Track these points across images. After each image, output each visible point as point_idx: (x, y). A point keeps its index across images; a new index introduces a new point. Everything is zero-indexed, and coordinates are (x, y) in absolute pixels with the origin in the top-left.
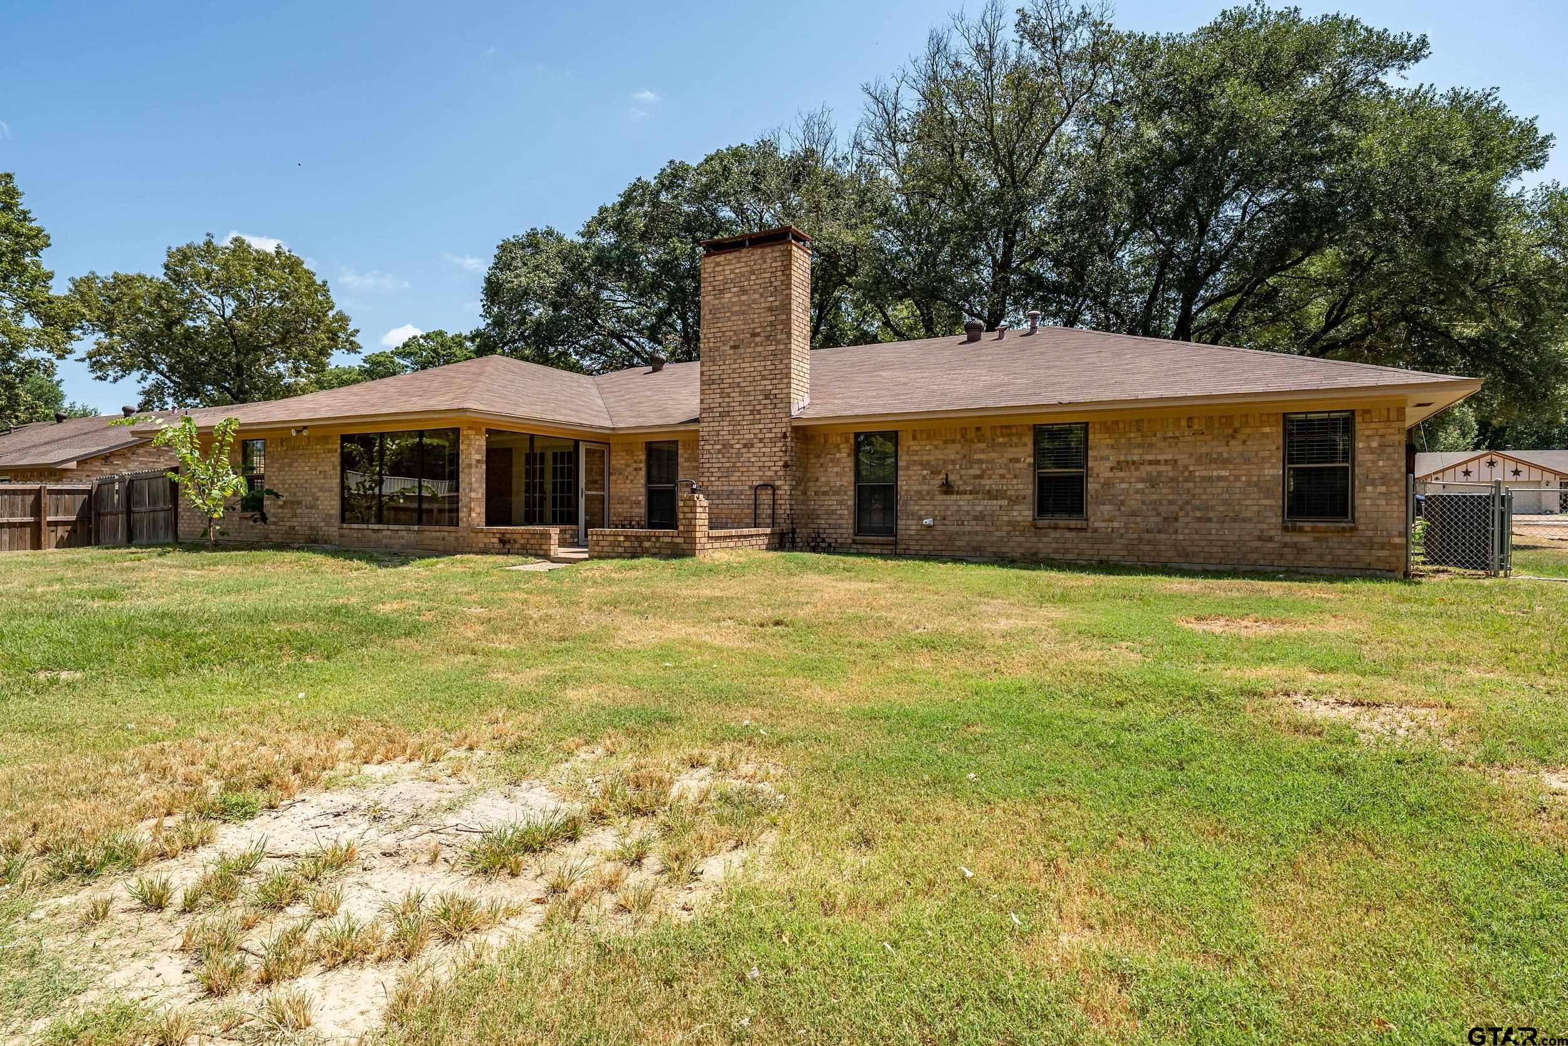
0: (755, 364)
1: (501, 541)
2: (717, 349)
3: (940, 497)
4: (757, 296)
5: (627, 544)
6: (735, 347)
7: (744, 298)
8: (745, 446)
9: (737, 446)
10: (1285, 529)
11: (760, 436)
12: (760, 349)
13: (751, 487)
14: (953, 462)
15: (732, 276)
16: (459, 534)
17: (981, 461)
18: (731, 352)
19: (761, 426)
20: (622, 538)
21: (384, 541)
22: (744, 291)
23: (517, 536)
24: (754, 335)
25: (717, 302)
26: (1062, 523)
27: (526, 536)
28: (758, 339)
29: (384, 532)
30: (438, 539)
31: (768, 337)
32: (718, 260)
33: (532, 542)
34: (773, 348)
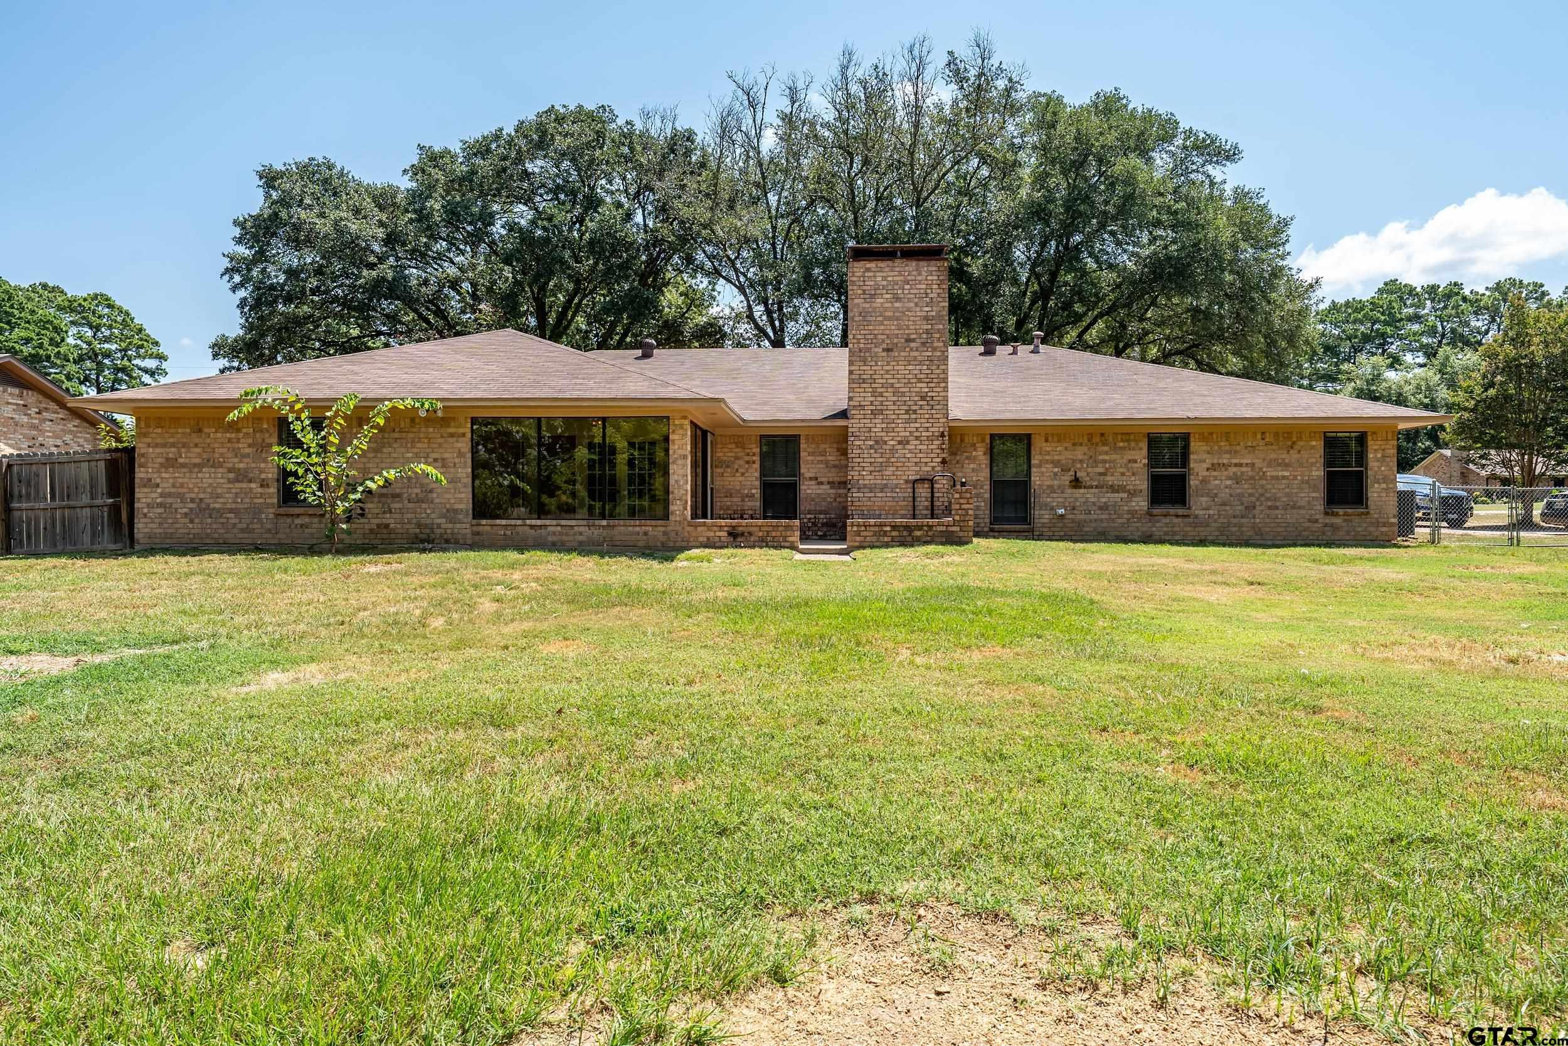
0: (910, 367)
1: (730, 534)
2: (869, 350)
3: (1070, 491)
4: (912, 305)
5: (894, 533)
6: (888, 350)
7: (897, 305)
8: (900, 443)
9: (892, 443)
10: (1326, 514)
11: (916, 434)
12: (916, 354)
13: (907, 482)
14: (1081, 461)
15: (884, 283)
16: (670, 528)
17: (1105, 461)
18: (885, 354)
19: (917, 425)
20: (888, 529)
21: (550, 539)
22: (897, 299)
23: (751, 529)
24: (908, 340)
25: (867, 305)
26: (1172, 511)
27: (766, 529)
28: (913, 345)
29: (550, 529)
30: (638, 534)
31: (923, 344)
32: (868, 265)
33: (774, 534)
34: (930, 354)
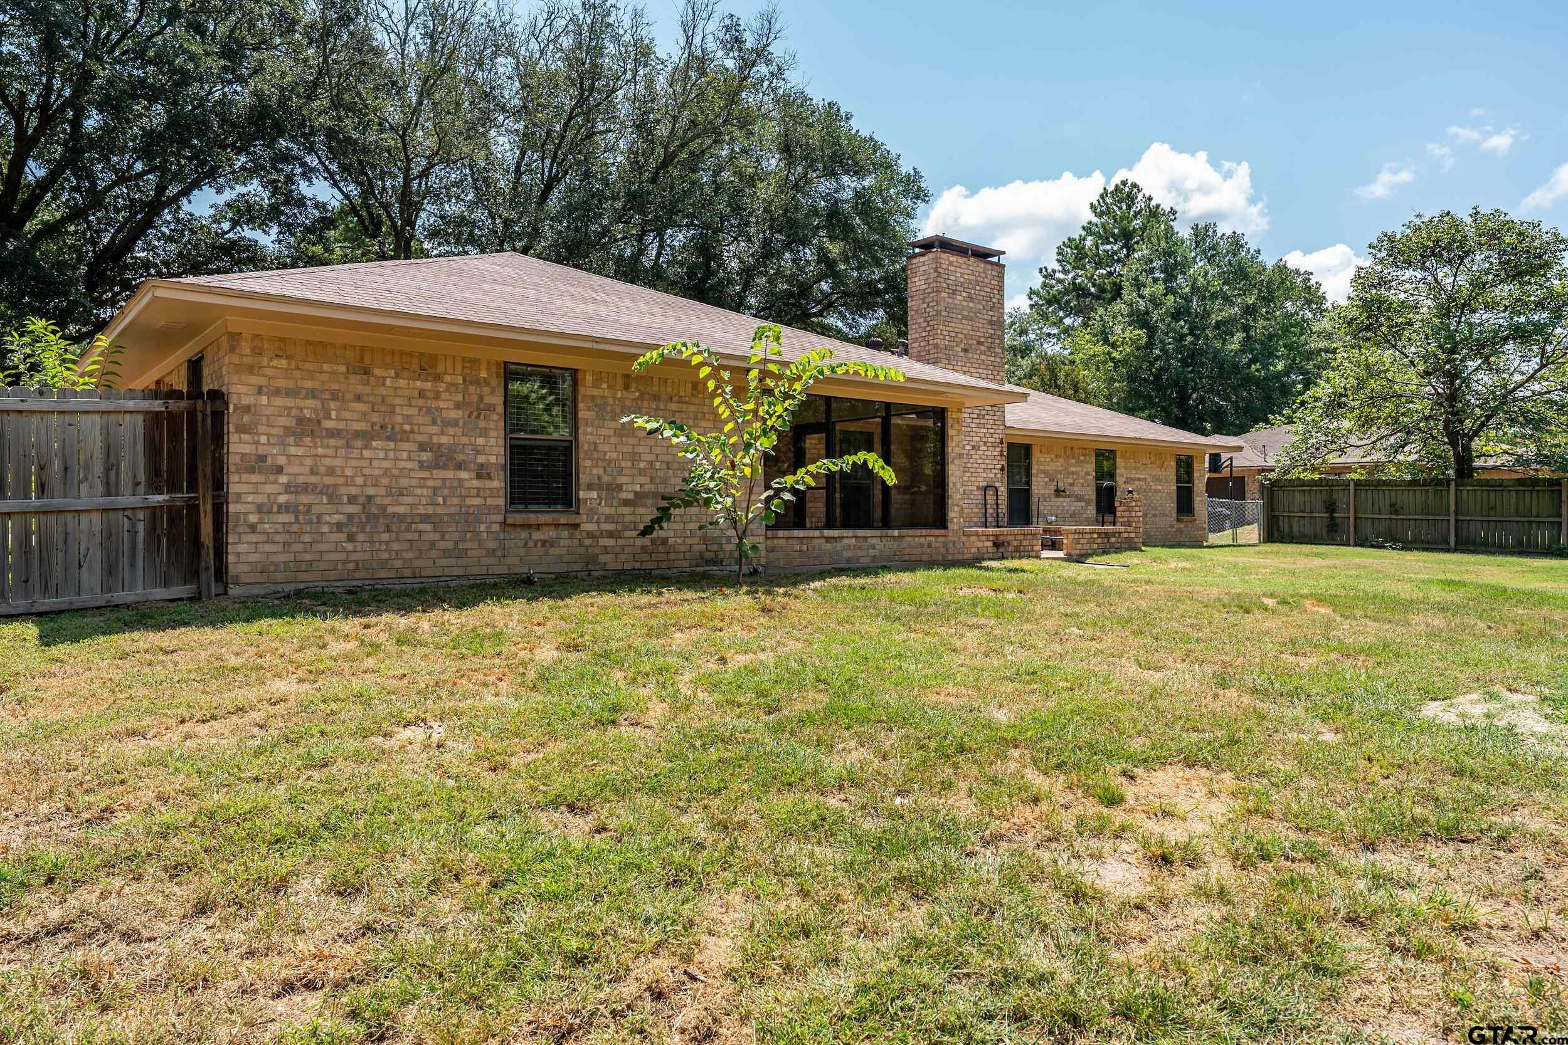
0: (980, 371)
1: (995, 544)
2: (952, 348)
3: (1054, 499)
4: (981, 307)
5: (1099, 540)
6: (965, 351)
7: (971, 305)
8: (973, 447)
9: (968, 447)
10: (1178, 520)
11: (985, 440)
12: (983, 357)
13: (978, 488)
14: (1060, 472)
15: (962, 280)
16: (949, 538)
17: (1073, 473)
18: (962, 354)
19: (985, 430)
20: (1095, 536)
22: (971, 299)
23: (1010, 538)
24: (980, 343)
25: (950, 301)
27: (1018, 537)
28: (982, 348)
30: (922, 545)
31: (989, 348)
32: (951, 259)
33: (1024, 543)
34: (992, 359)
